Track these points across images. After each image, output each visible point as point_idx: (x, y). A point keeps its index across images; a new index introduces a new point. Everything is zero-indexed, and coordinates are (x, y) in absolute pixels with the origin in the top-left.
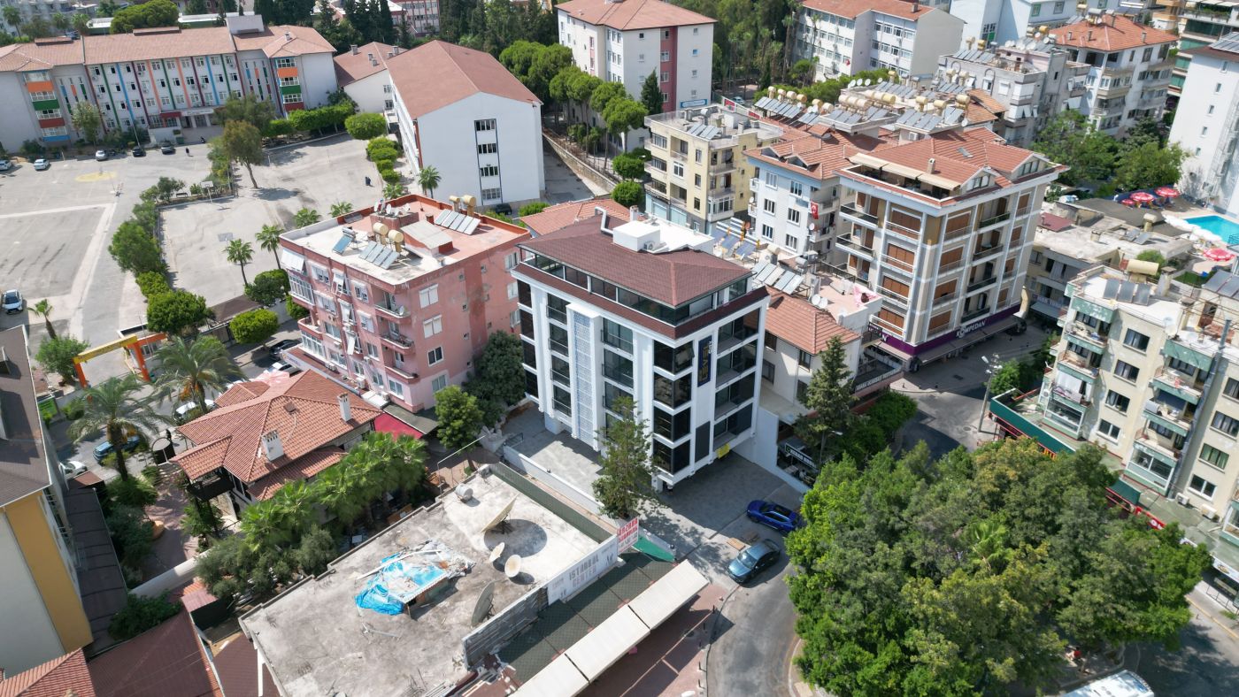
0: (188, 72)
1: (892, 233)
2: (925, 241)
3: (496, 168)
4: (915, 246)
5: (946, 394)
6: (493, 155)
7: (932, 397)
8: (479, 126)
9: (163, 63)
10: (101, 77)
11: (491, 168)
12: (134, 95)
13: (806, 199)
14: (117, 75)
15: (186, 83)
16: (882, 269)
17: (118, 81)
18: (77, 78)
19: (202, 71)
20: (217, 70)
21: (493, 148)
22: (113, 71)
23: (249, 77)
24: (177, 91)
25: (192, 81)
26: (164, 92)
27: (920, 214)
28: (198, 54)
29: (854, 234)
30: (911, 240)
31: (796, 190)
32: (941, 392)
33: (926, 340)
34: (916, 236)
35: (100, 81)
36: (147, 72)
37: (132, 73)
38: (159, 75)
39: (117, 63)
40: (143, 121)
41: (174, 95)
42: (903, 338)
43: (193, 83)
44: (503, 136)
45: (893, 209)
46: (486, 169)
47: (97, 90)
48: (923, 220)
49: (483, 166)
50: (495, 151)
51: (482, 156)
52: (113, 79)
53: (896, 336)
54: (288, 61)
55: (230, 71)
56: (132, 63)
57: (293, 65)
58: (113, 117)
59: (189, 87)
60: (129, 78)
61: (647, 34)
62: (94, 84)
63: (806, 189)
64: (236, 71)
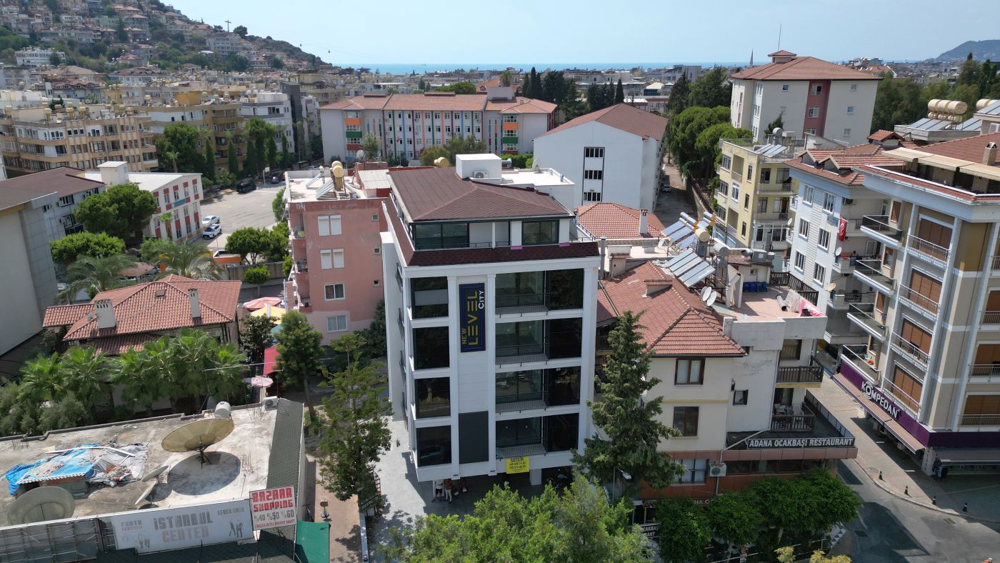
0: (447, 123)
1: (915, 253)
2: (956, 265)
3: (599, 194)
4: (941, 271)
5: (978, 527)
6: (598, 182)
7: (949, 521)
8: (589, 152)
9: (434, 115)
10: (391, 119)
11: (594, 194)
12: (409, 135)
13: (837, 215)
14: (401, 119)
15: (445, 130)
16: (902, 308)
17: (401, 124)
18: (377, 119)
19: (457, 123)
20: (467, 123)
21: (599, 175)
22: (400, 117)
23: (490, 131)
24: (438, 135)
25: (449, 129)
26: (428, 135)
27: (950, 219)
28: (457, 109)
29: (886, 262)
30: (937, 262)
31: (829, 205)
32: (970, 520)
33: (956, 428)
34: (943, 256)
35: (389, 124)
36: (420, 120)
37: (411, 119)
38: (428, 122)
39: (403, 111)
40: (411, 154)
41: (435, 138)
42: (917, 416)
43: (449, 131)
44: (609, 165)
45: (922, 216)
46: (590, 194)
47: (387, 128)
48: (955, 227)
49: (587, 190)
50: (600, 178)
51: (587, 181)
52: (399, 122)
53: (910, 412)
54: (512, 117)
55: (476, 125)
56: (413, 111)
57: (515, 121)
58: (393, 150)
59: (446, 133)
60: (409, 122)
61: (792, 86)
62: (386, 124)
63: (838, 203)
64: (480, 125)
